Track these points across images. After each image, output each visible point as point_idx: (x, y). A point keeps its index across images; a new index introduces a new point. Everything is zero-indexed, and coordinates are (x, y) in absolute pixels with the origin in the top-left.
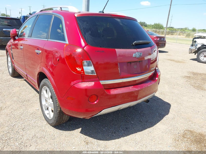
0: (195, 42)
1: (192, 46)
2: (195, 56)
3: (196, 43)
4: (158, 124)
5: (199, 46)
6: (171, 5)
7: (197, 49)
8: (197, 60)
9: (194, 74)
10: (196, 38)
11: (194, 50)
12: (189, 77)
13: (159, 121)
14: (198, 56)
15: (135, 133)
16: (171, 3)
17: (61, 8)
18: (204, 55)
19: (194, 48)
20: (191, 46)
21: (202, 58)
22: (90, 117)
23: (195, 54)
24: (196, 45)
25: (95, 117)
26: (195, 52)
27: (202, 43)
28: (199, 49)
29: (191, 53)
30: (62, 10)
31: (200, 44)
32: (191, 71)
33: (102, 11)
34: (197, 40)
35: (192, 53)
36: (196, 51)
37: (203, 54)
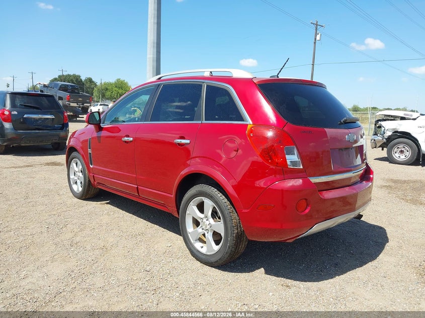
0: (380, 127)
1: (376, 134)
2: (384, 153)
3: (383, 129)
4: (381, 255)
5: (389, 133)
6: (313, 65)
7: (386, 139)
8: (389, 159)
9: (395, 182)
10: (380, 120)
11: (379, 141)
12: (390, 187)
13: (381, 252)
14: (389, 153)
15: (353, 269)
16: (314, 62)
17: (211, 72)
18: (400, 150)
19: (379, 138)
20: (374, 135)
21: (397, 155)
22: (295, 239)
23: (383, 150)
24: (382, 133)
25: (302, 238)
26: (383, 146)
27: (394, 129)
28: (390, 139)
29: (375, 147)
30: (212, 76)
31: (391, 130)
32: (386, 177)
33: (276, 75)
34: (383, 123)
35: (377, 146)
36: (384, 143)
37: (398, 148)
